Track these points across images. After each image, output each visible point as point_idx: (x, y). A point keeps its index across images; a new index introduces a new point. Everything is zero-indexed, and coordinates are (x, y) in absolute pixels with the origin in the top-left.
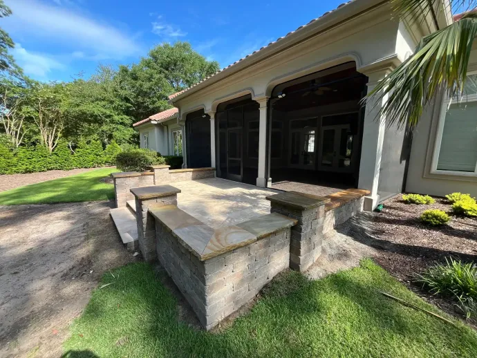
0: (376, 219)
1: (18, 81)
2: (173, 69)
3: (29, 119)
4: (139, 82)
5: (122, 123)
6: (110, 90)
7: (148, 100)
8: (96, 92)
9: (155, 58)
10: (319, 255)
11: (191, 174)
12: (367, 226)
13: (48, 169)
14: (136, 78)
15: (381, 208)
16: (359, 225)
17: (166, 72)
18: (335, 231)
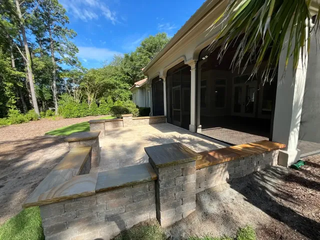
0: (289, 178)
1: (79, 70)
2: (154, 51)
3: (83, 89)
4: (134, 62)
5: (125, 88)
6: (119, 69)
7: (139, 73)
8: (113, 71)
9: (144, 46)
10: (191, 211)
11: (148, 120)
12: (272, 185)
13: (87, 116)
14: (132, 60)
15: (300, 165)
16: (261, 183)
17: (150, 53)
18: (228, 185)
